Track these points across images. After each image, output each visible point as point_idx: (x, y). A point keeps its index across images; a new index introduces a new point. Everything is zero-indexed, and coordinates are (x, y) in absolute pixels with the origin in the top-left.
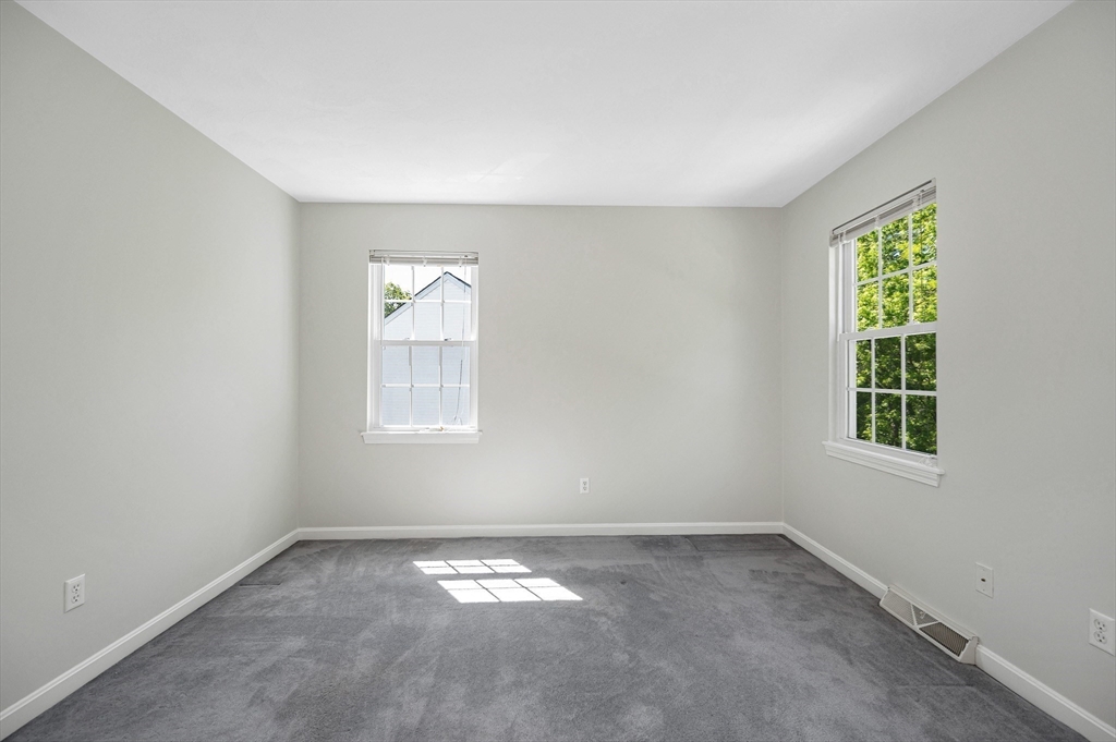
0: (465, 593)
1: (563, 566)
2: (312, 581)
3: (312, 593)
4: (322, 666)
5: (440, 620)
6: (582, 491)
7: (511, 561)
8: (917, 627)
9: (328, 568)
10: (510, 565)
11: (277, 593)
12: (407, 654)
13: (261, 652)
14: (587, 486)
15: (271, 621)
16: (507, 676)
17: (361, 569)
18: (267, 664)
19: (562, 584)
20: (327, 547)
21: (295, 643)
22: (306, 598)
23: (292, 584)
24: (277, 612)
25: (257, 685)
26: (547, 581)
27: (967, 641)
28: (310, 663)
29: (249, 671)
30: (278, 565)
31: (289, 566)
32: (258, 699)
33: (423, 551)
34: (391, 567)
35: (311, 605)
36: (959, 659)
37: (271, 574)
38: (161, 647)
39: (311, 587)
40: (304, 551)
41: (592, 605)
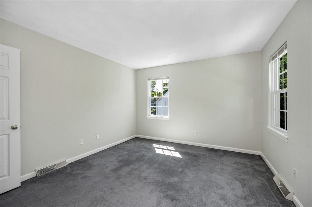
0: (158, 151)
1: (183, 151)
2: (134, 144)
3: (133, 146)
4: (128, 157)
5: (151, 155)
6: (194, 134)
7: (173, 148)
8: (279, 186)
9: (138, 142)
10: (172, 148)
11: (128, 145)
12: (141, 158)
13: (121, 153)
14: (196, 133)
15: (125, 149)
16: (156, 166)
17: (143, 144)
18: (121, 155)
19: (180, 154)
20: (139, 139)
21: (126, 153)
22: (132, 146)
23: (131, 144)
24: (126, 148)
25: (118, 157)
26: (177, 153)
27: (289, 193)
28: (126, 156)
29: (118, 155)
30: (130, 141)
31: (132, 141)
32: (117, 159)
33: (156, 143)
34: (148, 144)
35: (132, 148)
36: (285, 197)
37: (129, 142)
38: (109, 149)
39: (133, 145)
40: (136, 139)
41: (183, 159)
